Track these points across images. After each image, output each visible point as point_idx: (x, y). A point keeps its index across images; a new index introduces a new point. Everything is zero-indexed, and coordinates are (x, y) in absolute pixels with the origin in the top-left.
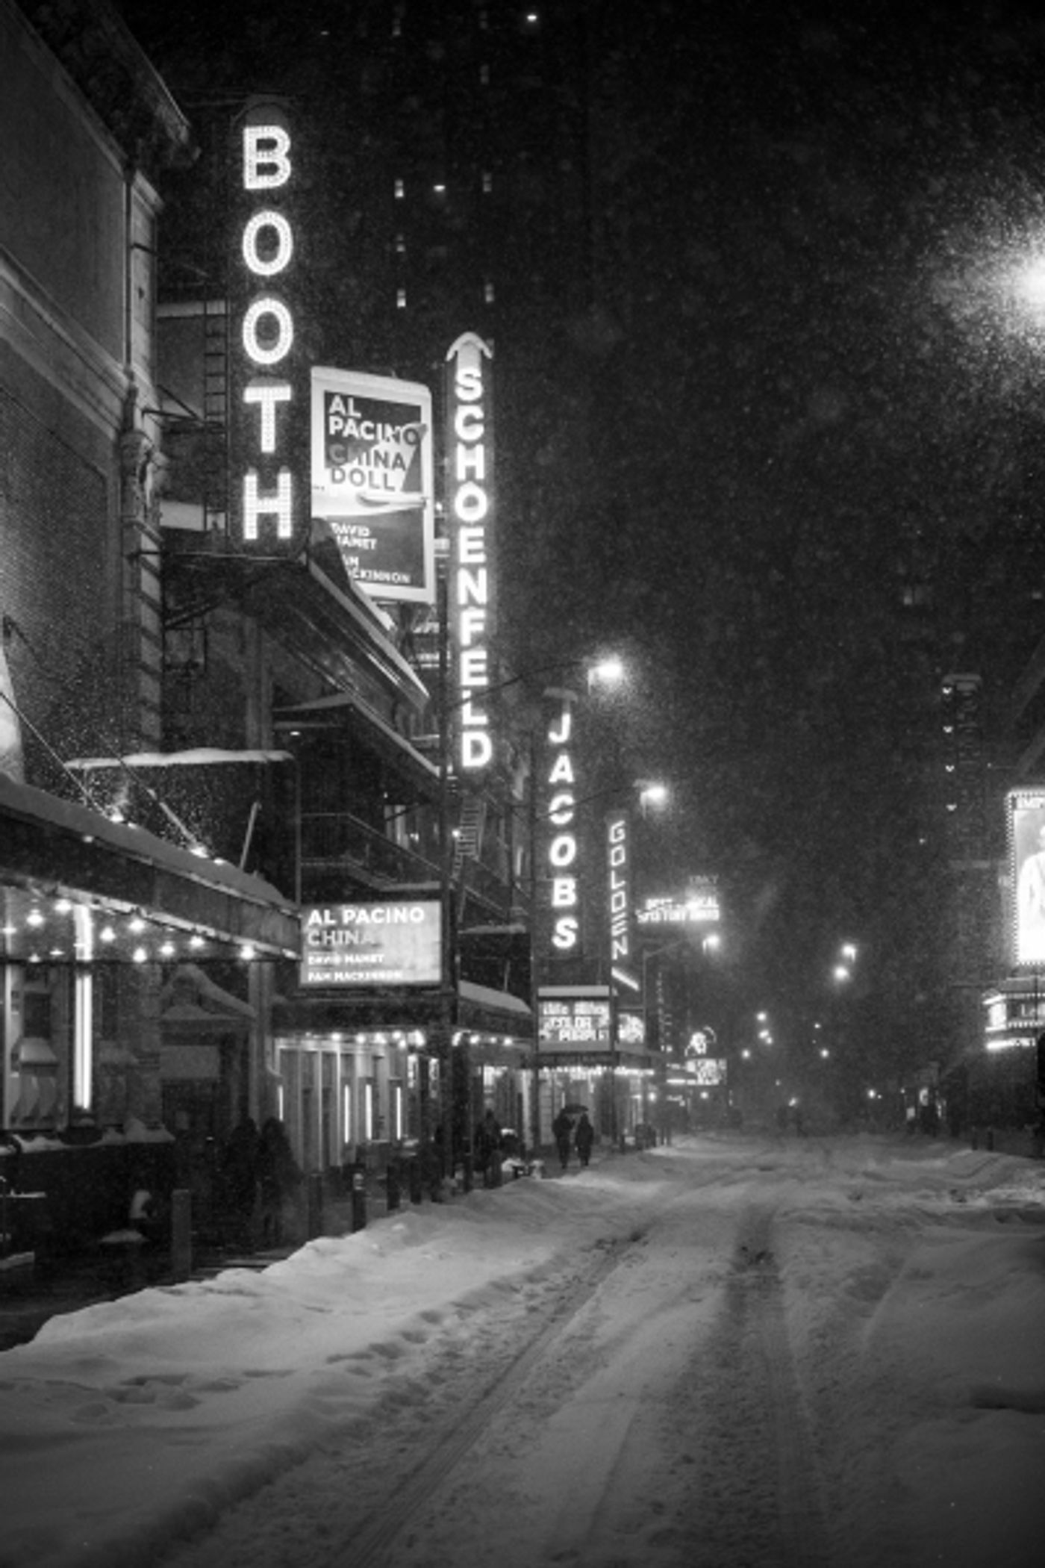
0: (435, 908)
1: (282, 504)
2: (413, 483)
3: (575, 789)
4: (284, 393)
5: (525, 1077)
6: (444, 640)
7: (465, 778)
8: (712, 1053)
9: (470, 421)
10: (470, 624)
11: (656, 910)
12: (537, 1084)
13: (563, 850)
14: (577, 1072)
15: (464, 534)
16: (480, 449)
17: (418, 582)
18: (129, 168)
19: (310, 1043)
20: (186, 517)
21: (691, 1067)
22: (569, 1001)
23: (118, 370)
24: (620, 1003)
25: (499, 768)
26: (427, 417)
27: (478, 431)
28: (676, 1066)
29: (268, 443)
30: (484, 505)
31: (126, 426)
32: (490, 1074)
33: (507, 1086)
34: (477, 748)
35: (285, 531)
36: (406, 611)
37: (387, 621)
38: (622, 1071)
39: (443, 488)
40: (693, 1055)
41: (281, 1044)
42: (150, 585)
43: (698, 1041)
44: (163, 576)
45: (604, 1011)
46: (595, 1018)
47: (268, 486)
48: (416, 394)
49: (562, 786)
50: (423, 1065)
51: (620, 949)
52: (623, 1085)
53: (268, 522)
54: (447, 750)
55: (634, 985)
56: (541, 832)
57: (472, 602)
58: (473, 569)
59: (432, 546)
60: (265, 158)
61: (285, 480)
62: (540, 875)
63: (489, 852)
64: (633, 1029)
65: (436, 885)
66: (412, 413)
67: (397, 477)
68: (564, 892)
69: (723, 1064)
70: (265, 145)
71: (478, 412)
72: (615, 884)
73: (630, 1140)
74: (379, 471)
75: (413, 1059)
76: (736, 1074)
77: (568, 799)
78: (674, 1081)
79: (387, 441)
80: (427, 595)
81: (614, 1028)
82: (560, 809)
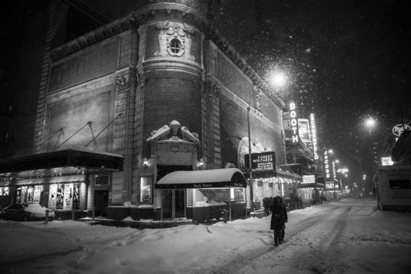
0: (314, 176)
1: (297, 139)
2: (307, 130)
3: (328, 159)
4: (296, 128)
5: (324, 192)
6: (313, 146)
7: (315, 160)
8: (349, 188)
9: (313, 122)
10: (315, 144)
11: (339, 171)
12: (326, 193)
13: (327, 166)
14: (330, 191)
15: (313, 134)
16: (314, 125)
17: (309, 140)
18: (280, 110)
19: (302, 189)
20: (287, 139)
21: (346, 190)
22: (329, 183)
23: (280, 128)
24: (335, 183)
25: (319, 159)
26: (308, 123)
27: (314, 123)
28: (344, 190)
29: (295, 133)
30: (315, 131)
31: (282, 133)
32: (320, 192)
33: (322, 193)
34: (316, 157)
35: (297, 141)
36: (308, 143)
37: (306, 144)
38: (336, 191)
39: (310, 129)
40: (346, 189)
41: (299, 190)
42: (285, 147)
43: (346, 187)
44: (286, 146)
45: (333, 184)
46: (332, 185)
47: (295, 137)
48: (307, 120)
49: (326, 159)
50: (313, 191)
51: (335, 177)
52: (337, 193)
53: (295, 141)
54: (313, 158)
55: (337, 181)
56: (324, 165)
57: (315, 142)
58: (315, 138)
59: (310, 136)
60: (292, 106)
61: (297, 136)
62: (324, 169)
63: (318, 167)
64: (337, 186)
65: (314, 173)
66: (306, 122)
67: (306, 129)
68: (327, 171)
69: (350, 190)
70: (292, 105)
71: (314, 121)
72: (334, 169)
73: (338, 199)
74: (303, 129)
75: (312, 190)
76: (352, 191)
77: (327, 160)
78: (344, 192)
79: (304, 125)
80: (310, 141)
81: (335, 186)
82: (326, 162)
